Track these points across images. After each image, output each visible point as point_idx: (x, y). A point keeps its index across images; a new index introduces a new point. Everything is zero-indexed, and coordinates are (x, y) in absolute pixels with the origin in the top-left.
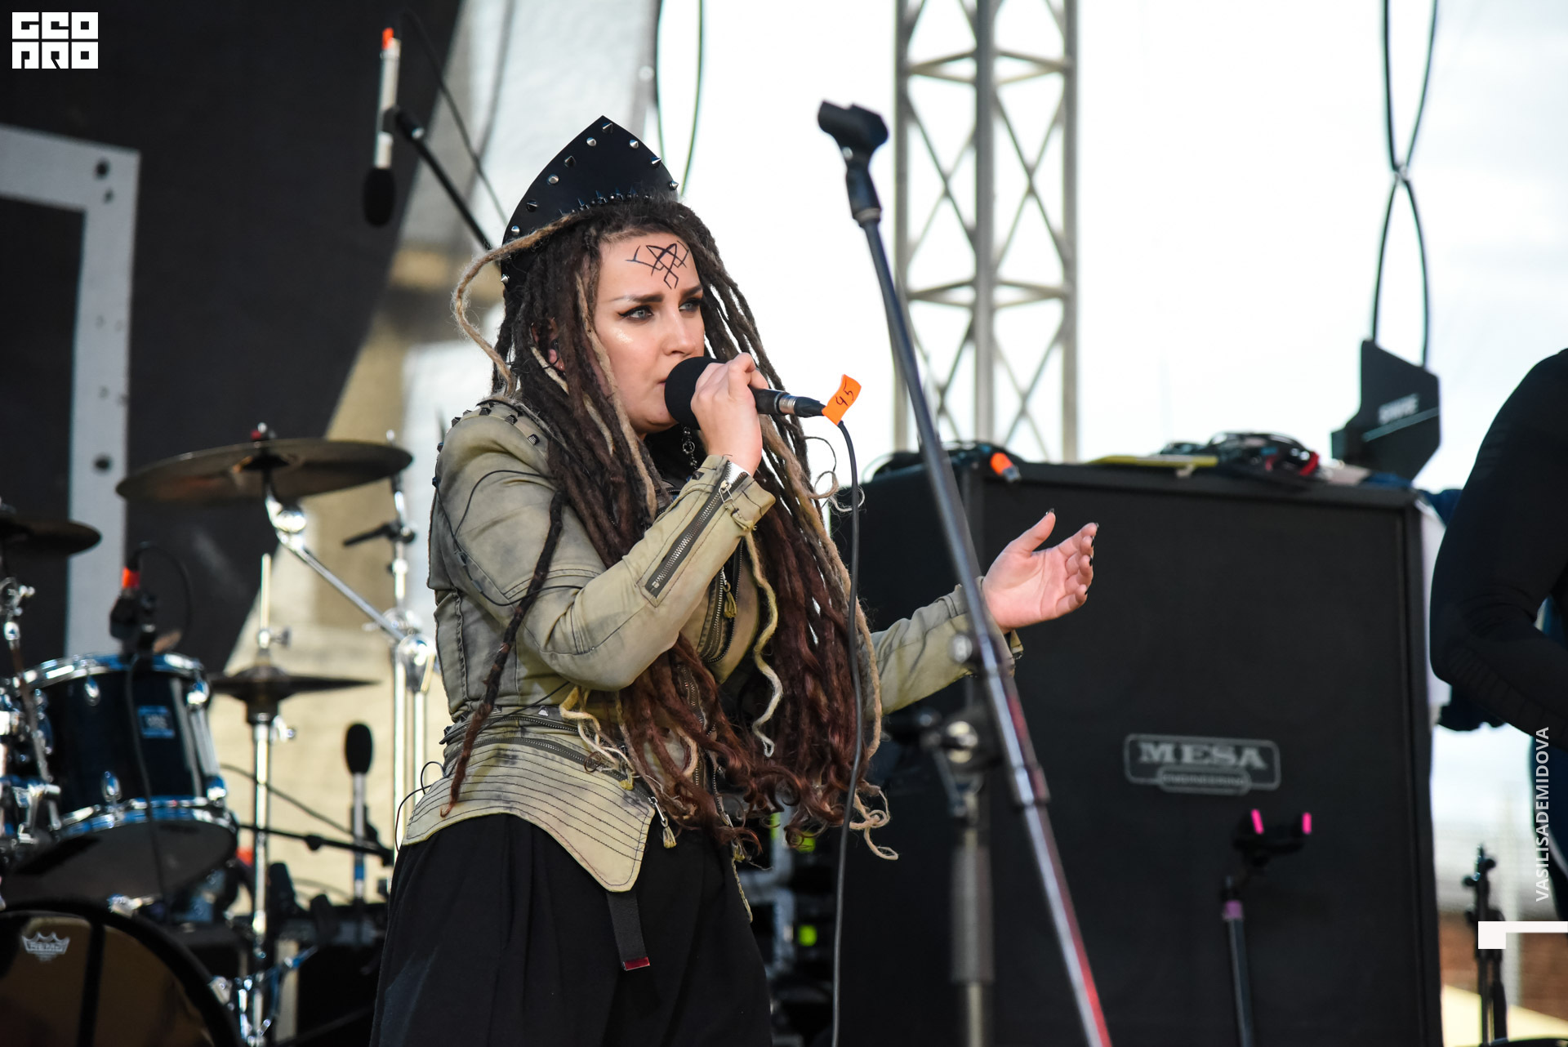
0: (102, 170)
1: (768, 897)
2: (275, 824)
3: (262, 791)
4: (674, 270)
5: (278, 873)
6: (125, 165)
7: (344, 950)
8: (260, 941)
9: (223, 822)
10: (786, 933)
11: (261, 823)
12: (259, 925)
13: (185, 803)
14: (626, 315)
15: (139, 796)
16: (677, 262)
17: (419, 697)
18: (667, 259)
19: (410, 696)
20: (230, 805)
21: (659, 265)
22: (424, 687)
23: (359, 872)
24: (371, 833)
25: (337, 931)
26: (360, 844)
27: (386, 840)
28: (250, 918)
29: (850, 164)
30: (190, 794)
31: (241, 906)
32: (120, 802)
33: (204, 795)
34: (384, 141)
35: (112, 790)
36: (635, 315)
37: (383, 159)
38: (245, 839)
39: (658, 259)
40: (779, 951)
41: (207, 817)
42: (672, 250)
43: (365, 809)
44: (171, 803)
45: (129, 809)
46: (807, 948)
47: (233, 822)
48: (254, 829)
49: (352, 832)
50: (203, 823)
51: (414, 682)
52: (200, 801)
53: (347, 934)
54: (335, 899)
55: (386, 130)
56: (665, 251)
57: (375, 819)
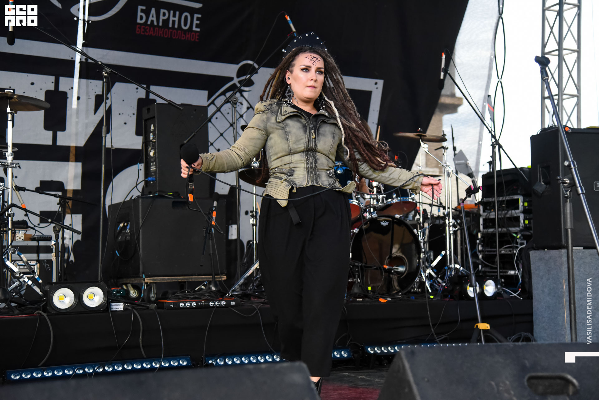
0: (376, 84)
1: (518, 215)
2: (423, 202)
3: (421, 195)
4: (316, 62)
5: (425, 211)
6: (381, 83)
7: (437, 225)
8: (421, 223)
9: (414, 202)
10: (522, 221)
11: (421, 202)
12: (421, 220)
13: (407, 198)
14: (303, 70)
15: (399, 197)
16: (317, 60)
17: (450, 178)
18: (315, 59)
19: (448, 178)
20: (415, 198)
21: (312, 60)
22: (451, 176)
23: (439, 210)
24: (441, 203)
25: (436, 221)
26: (439, 205)
27: (444, 205)
28: (420, 219)
29: (542, 69)
30: (408, 196)
31: (418, 217)
32: (396, 198)
33: (411, 197)
34: (442, 74)
35: (394, 196)
36: (304, 70)
37: (442, 77)
38: (418, 204)
39: (312, 58)
40: (521, 225)
41: (411, 201)
42: (317, 58)
44: (405, 198)
45: (398, 199)
46: (527, 224)
47: (416, 201)
48: (420, 203)
49: (437, 203)
51: (449, 175)
52: (410, 198)
53: (437, 222)
54: (435, 216)
55: (442, 72)
56: (314, 57)
57: (442, 201)
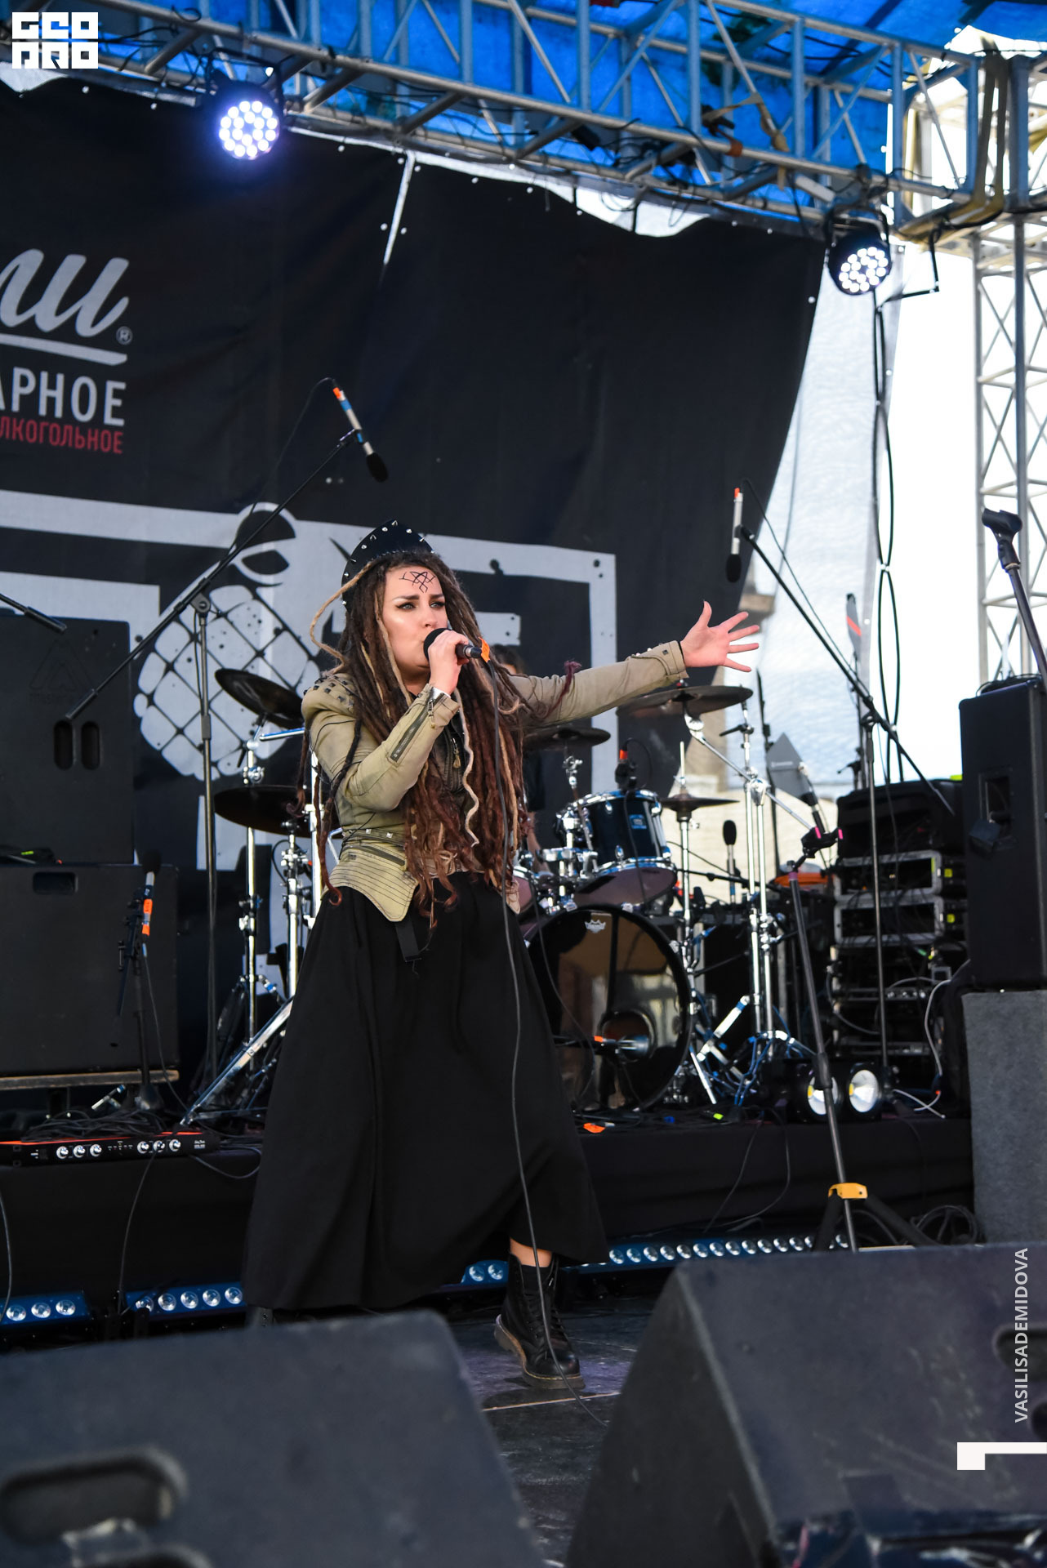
0: (597, 563)
1: (930, 901)
2: (691, 869)
3: (686, 853)
4: (425, 584)
5: (698, 890)
6: (609, 561)
7: (728, 926)
8: (688, 923)
9: (670, 868)
10: (940, 917)
11: (685, 869)
12: (687, 916)
13: (653, 860)
14: (400, 607)
15: (632, 856)
16: (427, 580)
17: (760, 807)
18: (421, 578)
19: (755, 807)
20: (673, 860)
21: (417, 581)
22: (762, 803)
23: (732, 892)
24: (737, 872)
25: (725, 919)
26: (732, 877)
27: (744, 875)
28: (683, 913)
30: (655, 855)
31: (678, 907)
32: (624, 859)
33: (661, 856)
34: (736, 542)
35: (620, 854)
36: (405, 608)
37: (735, 550)
38: (680, 874)
39: (416, 578)
40: (937, 926)
41: (663, 866)
42: (424, 574)
43: (734, 861)
44: (647, 860)
45: (628, 862)
46: (952, 924)
47: (675, 868)
48: (683, 871)
49: (728, 872)
50: (661, 869)
51: (755, 800)
52: (659, 858)
53: (729, 920)
54: (722, 903)
55: (736, 537)
56: (420, 574)
57: (739, 867)
